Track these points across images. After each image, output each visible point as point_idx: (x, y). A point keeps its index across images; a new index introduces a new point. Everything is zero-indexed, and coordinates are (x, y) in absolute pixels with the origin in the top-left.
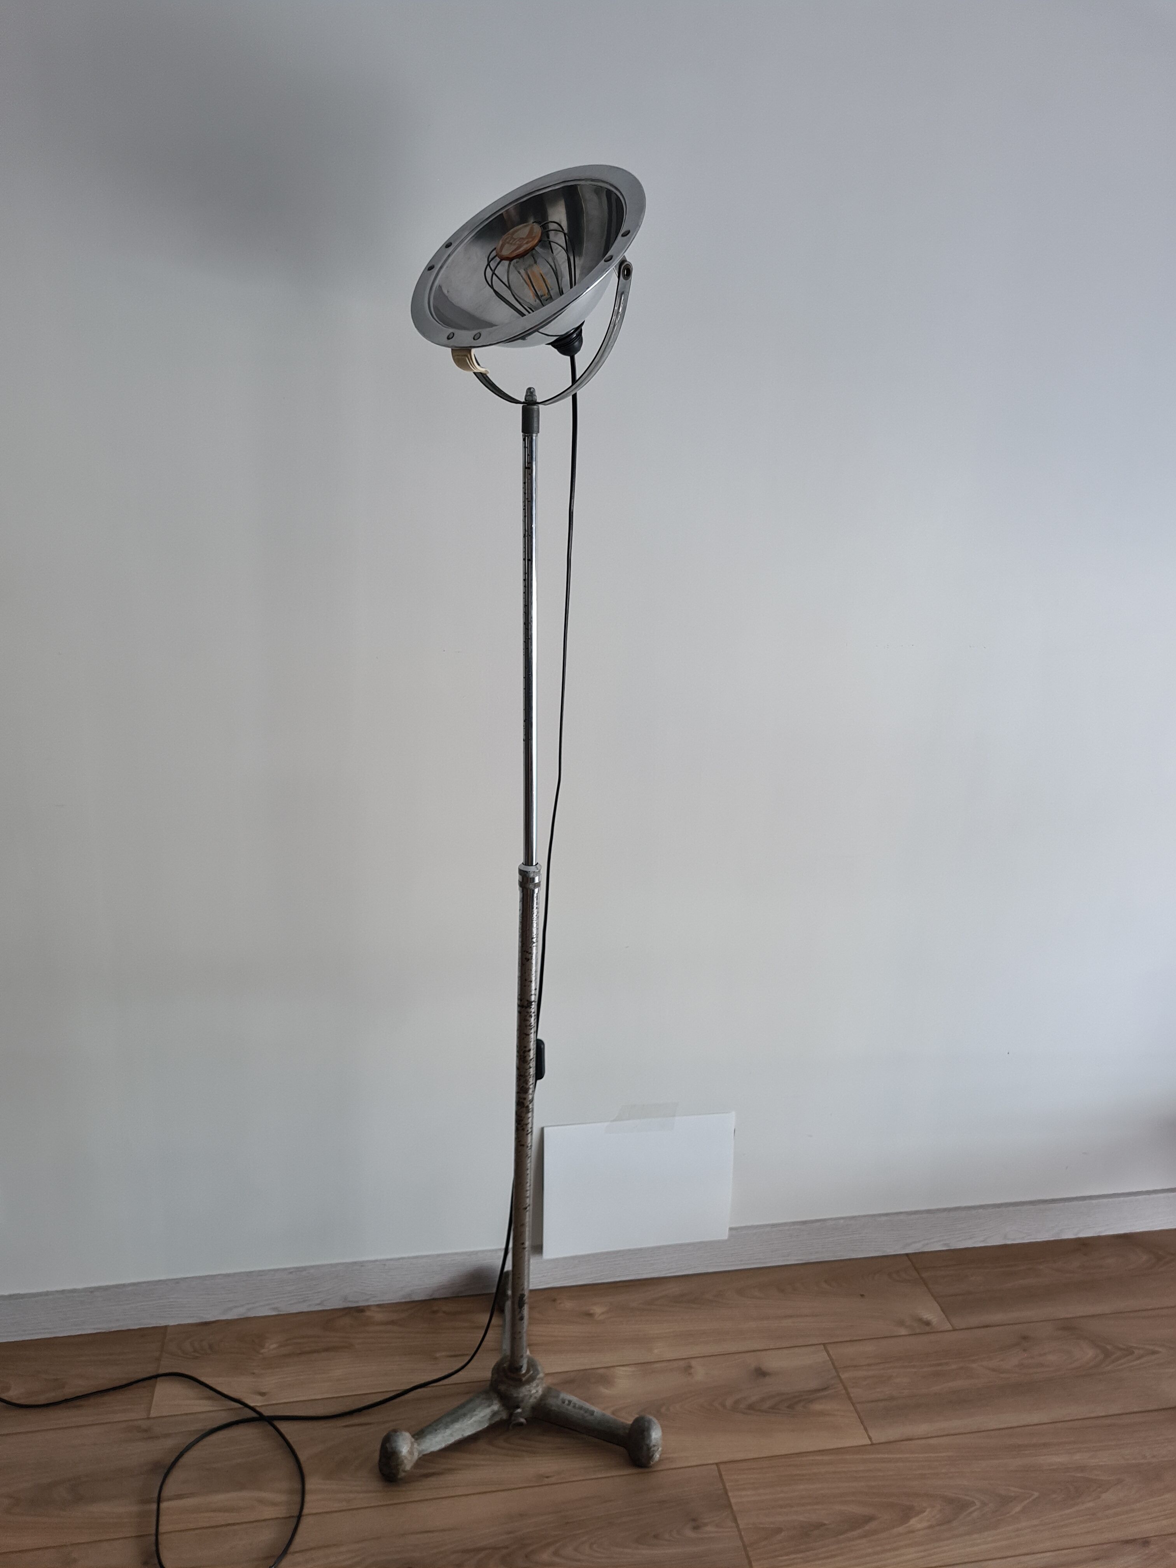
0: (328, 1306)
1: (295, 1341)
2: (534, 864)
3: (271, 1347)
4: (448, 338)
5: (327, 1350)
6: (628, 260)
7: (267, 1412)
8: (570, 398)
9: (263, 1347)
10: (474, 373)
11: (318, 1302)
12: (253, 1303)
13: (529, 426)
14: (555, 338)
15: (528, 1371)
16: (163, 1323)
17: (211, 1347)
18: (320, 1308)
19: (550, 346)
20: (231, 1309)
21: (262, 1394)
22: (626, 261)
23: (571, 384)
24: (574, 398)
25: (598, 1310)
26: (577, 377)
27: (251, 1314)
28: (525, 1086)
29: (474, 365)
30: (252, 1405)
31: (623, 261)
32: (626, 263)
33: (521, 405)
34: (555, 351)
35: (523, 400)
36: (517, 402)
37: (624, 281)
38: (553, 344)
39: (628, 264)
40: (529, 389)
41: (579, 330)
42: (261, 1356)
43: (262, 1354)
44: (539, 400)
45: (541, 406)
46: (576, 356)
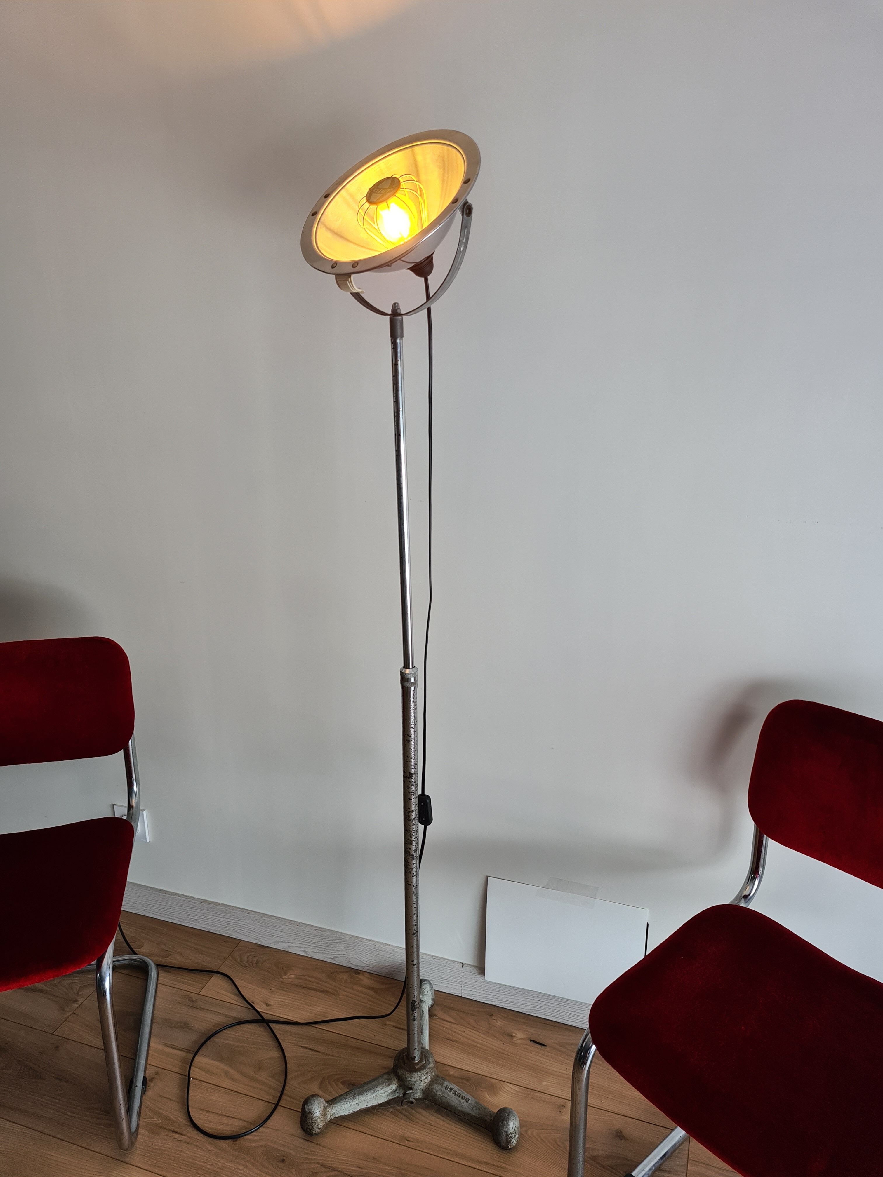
0: (338, 962)
1: (307, 978)
2: (411, 667)
3: (291, 976)
4: (333, 267)
5: (322, 991)
6: (469, 201)
7: (266, 1017)
8: (426, 310)
9: (286, 974)
10: (351, 293)
11: (332, 956)
12: (292, 943)
13: (395, 332)
14: (413, 264)
15: (420, 1062)
16: (240, 937)
17: (257, 963)
18: (332, 961)
19: (409, 270)
20: (279, 942)
21: (268, 1005)
22: (468, 202)
23: (425, 301)
24: (429, 310)
25: (519, 1035)
26: (431, 295)
27: (290, 950)
28: (410, 839)
29: (353, 286)
30: (258, 1009)
31: (466, 203)
32: (468, 204)
33: (388, 317)
34: (412, 274)
35: (390, 312)
36: (385, 314)
37: (467, 218)
38: (411, 269)
39: (469, 205)
40: (395, 304)
41: (431, 257)
42: (281, 979)
43: (283, 979)
44: (402, 312)
45: (404, 317)
46: (429, 277)
